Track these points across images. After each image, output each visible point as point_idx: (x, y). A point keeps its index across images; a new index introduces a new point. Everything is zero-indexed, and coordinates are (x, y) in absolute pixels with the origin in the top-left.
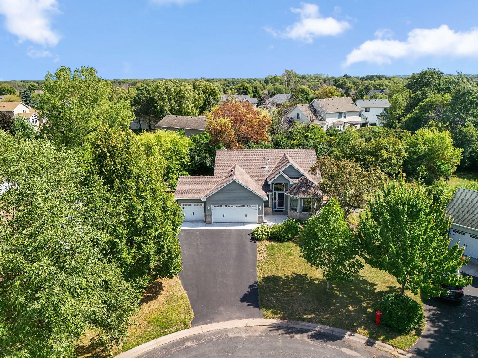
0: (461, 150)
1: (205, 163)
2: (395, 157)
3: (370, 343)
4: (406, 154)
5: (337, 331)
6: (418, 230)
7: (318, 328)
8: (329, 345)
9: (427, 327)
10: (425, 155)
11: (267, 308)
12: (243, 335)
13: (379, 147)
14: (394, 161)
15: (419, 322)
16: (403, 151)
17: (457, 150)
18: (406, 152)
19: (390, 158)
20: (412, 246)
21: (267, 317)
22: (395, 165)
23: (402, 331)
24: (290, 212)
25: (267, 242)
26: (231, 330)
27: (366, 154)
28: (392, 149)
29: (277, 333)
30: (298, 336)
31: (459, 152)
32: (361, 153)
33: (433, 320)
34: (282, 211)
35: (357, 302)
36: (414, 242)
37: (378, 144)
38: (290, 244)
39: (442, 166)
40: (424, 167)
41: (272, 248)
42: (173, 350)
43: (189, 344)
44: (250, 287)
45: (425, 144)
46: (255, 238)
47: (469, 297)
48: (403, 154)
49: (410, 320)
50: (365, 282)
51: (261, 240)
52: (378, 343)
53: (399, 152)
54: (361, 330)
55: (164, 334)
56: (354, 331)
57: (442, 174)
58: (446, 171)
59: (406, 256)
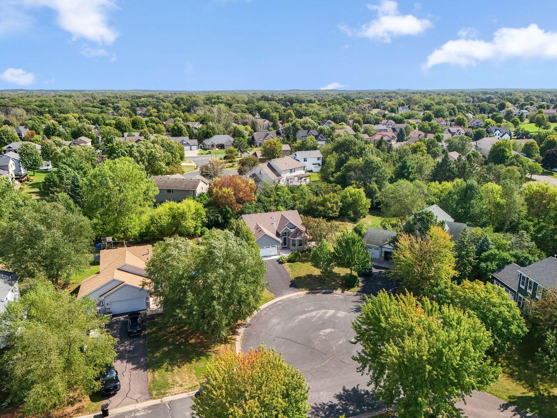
0: (370, 200)
1: (218, 220)
2: (335, 206)
3: (343, 292)
4: (341, 204)
5: (330, 291)
6: (356, 248)
7: (324, 291)
8: (329, 295)
9: (361, 284)
10: (351, 204)
11: (302, 288)
12: (298, 297)
13: (325, 200)
14: (335, 209)
15: (358, 283)
16: (339, 202)
17: (368, 199)
18: (341, 202)
19: (332, 207)
20: (354, 254)
21: (303, 291)
22: (336, 212)
23: (353, 287)
24: (291, 247)
25: (287, 263)
26: (292, 297)
27: (318, 205)
28: (333, 201)
29: (309, 295)
30: (317, 294)
31: (369, 200)
32: (315, 204)
33: (362, 282)
34: (286, 247)
35: (335, 281)
36: (355, 253)
37: (324, 198)
38: (298, 263)
39: (361, 211)
40: (352, 212)
41: (291, 266)
42: (275, 305)
43: (279, 303)
44: (290, 282)
45: (351, 197)
46: (280, 262)
47: (375, 273)
48: (340, 204)
49: (355, 282)
50: (336, 273)
51: (284, 263)
52: (345, 292)
53: (337, 203)
54: (339, 289)
55: (267, 302)
56: (336, 290)
57: (361, 215)
58: (363, 213)
59: (352, 258)
